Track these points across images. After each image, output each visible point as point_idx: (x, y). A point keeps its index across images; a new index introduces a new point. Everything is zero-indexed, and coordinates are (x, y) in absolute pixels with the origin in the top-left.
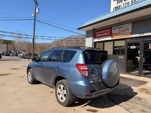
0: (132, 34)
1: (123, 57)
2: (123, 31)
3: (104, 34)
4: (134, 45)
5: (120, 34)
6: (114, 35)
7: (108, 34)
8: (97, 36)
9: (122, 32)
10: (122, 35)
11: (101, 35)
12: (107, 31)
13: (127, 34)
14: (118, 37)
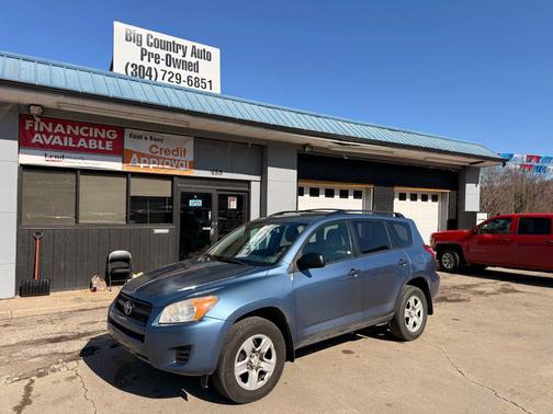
0: (194, 166)
1: (166, 231)
2: (167, 151)
3: (82, 143)
4: (198, 198)
5: (158, 158)
6: (135, 156)
7: (104, 145)
8: (37, 138)
9: (164, 155)
10: (167, 164)
11: (69, 142)
12: (103, 136)
13: (182, 165)
14: (151, 166)
